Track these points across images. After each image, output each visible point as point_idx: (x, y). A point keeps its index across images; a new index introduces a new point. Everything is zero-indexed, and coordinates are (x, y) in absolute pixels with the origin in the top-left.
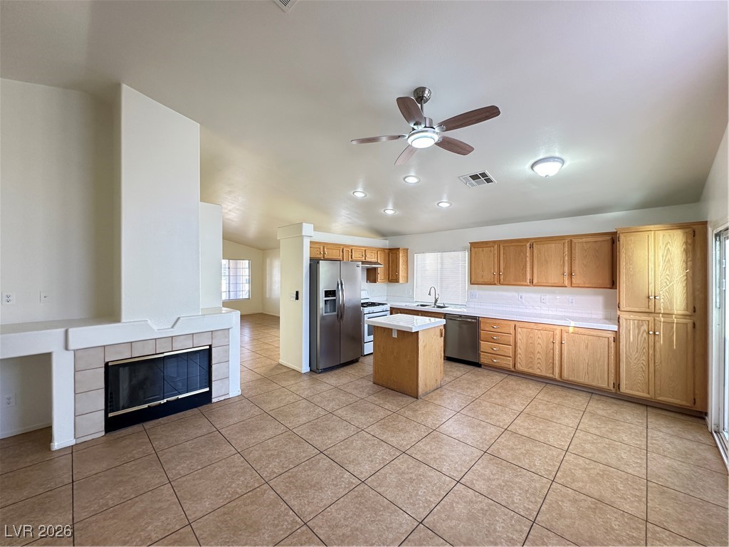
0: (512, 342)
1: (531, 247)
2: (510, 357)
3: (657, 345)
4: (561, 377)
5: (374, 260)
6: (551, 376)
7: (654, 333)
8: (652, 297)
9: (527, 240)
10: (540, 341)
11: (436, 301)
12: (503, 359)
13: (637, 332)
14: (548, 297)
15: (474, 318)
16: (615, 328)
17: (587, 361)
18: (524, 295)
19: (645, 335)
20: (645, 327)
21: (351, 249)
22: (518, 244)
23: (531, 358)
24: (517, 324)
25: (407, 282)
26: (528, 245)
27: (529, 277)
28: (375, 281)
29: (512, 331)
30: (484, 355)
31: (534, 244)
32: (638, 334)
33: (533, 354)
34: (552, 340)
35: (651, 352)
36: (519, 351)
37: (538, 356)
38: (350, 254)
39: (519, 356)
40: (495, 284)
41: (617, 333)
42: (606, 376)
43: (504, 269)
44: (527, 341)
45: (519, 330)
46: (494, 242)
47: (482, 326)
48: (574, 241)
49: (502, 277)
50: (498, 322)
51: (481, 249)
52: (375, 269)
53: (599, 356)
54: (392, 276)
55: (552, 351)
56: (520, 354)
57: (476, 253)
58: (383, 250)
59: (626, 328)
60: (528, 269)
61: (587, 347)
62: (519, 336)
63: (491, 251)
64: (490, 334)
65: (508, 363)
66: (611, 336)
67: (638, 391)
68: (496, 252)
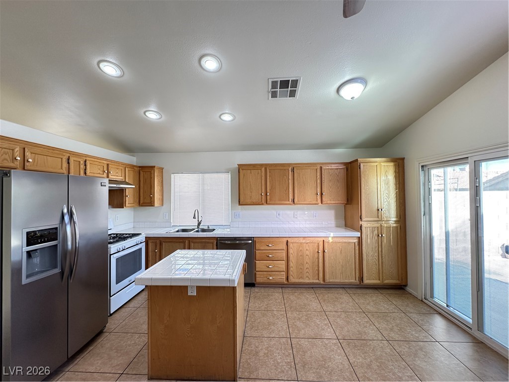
0: (285, 258)
1: (293, 170)
2: (284, 271)
3: (383, 244)
4: (324, 280)
5: (120, 178)
6: (317, 281)
7: (382, 235)
8: (380, 210)
9: (289, 165)
10: (308, 253)
11: (199, 224)
12: (278, 275)
13: (371, 235)
14: (299, 212)
15: (250, 238)
16: (358, 234)
17: (341, 264)
18: (281, 212)
19: (376, 238)
20: (376, 232)
21: (85, 160)
22: (282, 168)
23: (301, 269)
24: (289, 240)
25: (163, 205)
26: (290, 169)
27: (291, 197)
28: (121, 205)
29: (284, 247)
30: (259, 274)
31: (295, 169)
32: (373, 237)
33: (303, 264)
34: (317, 250)
35: (380, 249)
36: (291, 264)
37: (307, 266)
38: (82, 166)
39: (291, 269)
40: (263, 204)
41: (360, 239)
42: (354, 273)
43: (270, 190)
44: (298, 254)
45: (291, 245)
46: (262, 165)
47: (258, 246)
48: (324, 167)
49: (268, 197)
50: (271, 240)
51: (249, 171)
52: (122, 191)
53: (349, 258)
54: (144, 198)
55: (317, 260)
56: (292, 267)
57: (244, 175)
58: (132, 167)
59: (366, 233)
60: (291, 190)
61: (341, 252)
62: (291, 251)
63: (258, 173)
64: (265, 253)
65: (282, 278)
66: (356, 241)
67: (374, 280)
68: (263, 174)
